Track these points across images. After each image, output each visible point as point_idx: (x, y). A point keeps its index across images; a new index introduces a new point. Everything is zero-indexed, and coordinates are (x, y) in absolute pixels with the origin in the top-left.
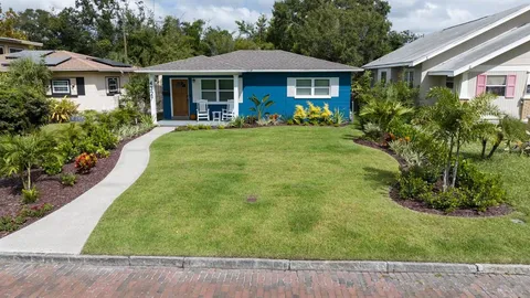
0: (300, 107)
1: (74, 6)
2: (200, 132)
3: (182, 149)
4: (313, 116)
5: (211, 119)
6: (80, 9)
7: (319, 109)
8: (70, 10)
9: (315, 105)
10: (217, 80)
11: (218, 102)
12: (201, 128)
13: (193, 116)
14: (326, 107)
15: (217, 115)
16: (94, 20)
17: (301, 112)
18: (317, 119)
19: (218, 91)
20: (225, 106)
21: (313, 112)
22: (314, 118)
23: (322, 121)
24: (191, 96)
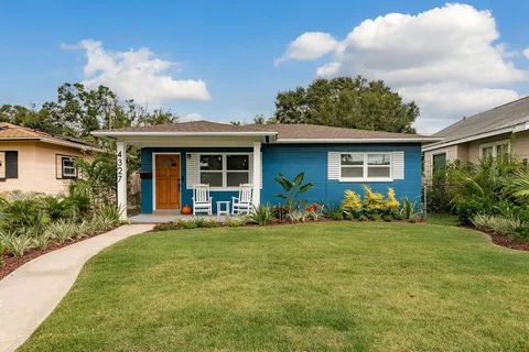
0: (350, 193)
1: (56, 102)
2: (199, 232)
3: (160, 268)
4: (372, 207)
5: (215, 212)
6: (63, 104)
7: (381, 196)
8: (52, 105)
9: (373, 191)
10: (224, 155)
11: (225, 188)
12: (200, 225)
13: (186, 209)
14: (391, 193)
15: (223, 207)
16: (79, 116)
17: (353, 200)
18: (380, 211)
19: (224, 171)
20: (236, 194)
21: (373, 202)
22: (373, 211)
23: (387, 214)
24: (184, 179)
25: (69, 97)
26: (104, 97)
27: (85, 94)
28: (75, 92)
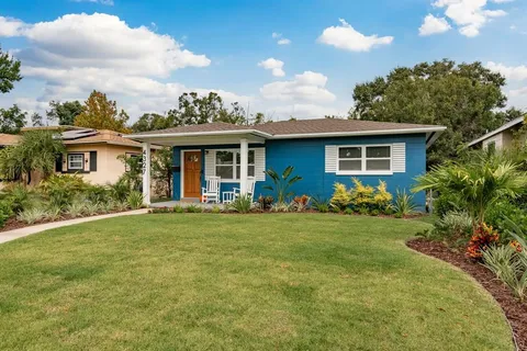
0: (340, 187)
1: (177, 109)
4: (360, 200)
6: (183, 110)
7: (371, 189)
8: (174, 112)
9: (364, 184)
10: (235, 151)
11: (234, 180)
14: (382, 187)
15: (227, 196)
17: (342, 193)
18: (367, 205)
19: (235, 165)
21: (361, 195)
22: (361, 204)
23: (375, 208)
24: (203, 172)
25: (186, 104)
26: (213, 102)
27: (198, 100)
28: (191, 100)
